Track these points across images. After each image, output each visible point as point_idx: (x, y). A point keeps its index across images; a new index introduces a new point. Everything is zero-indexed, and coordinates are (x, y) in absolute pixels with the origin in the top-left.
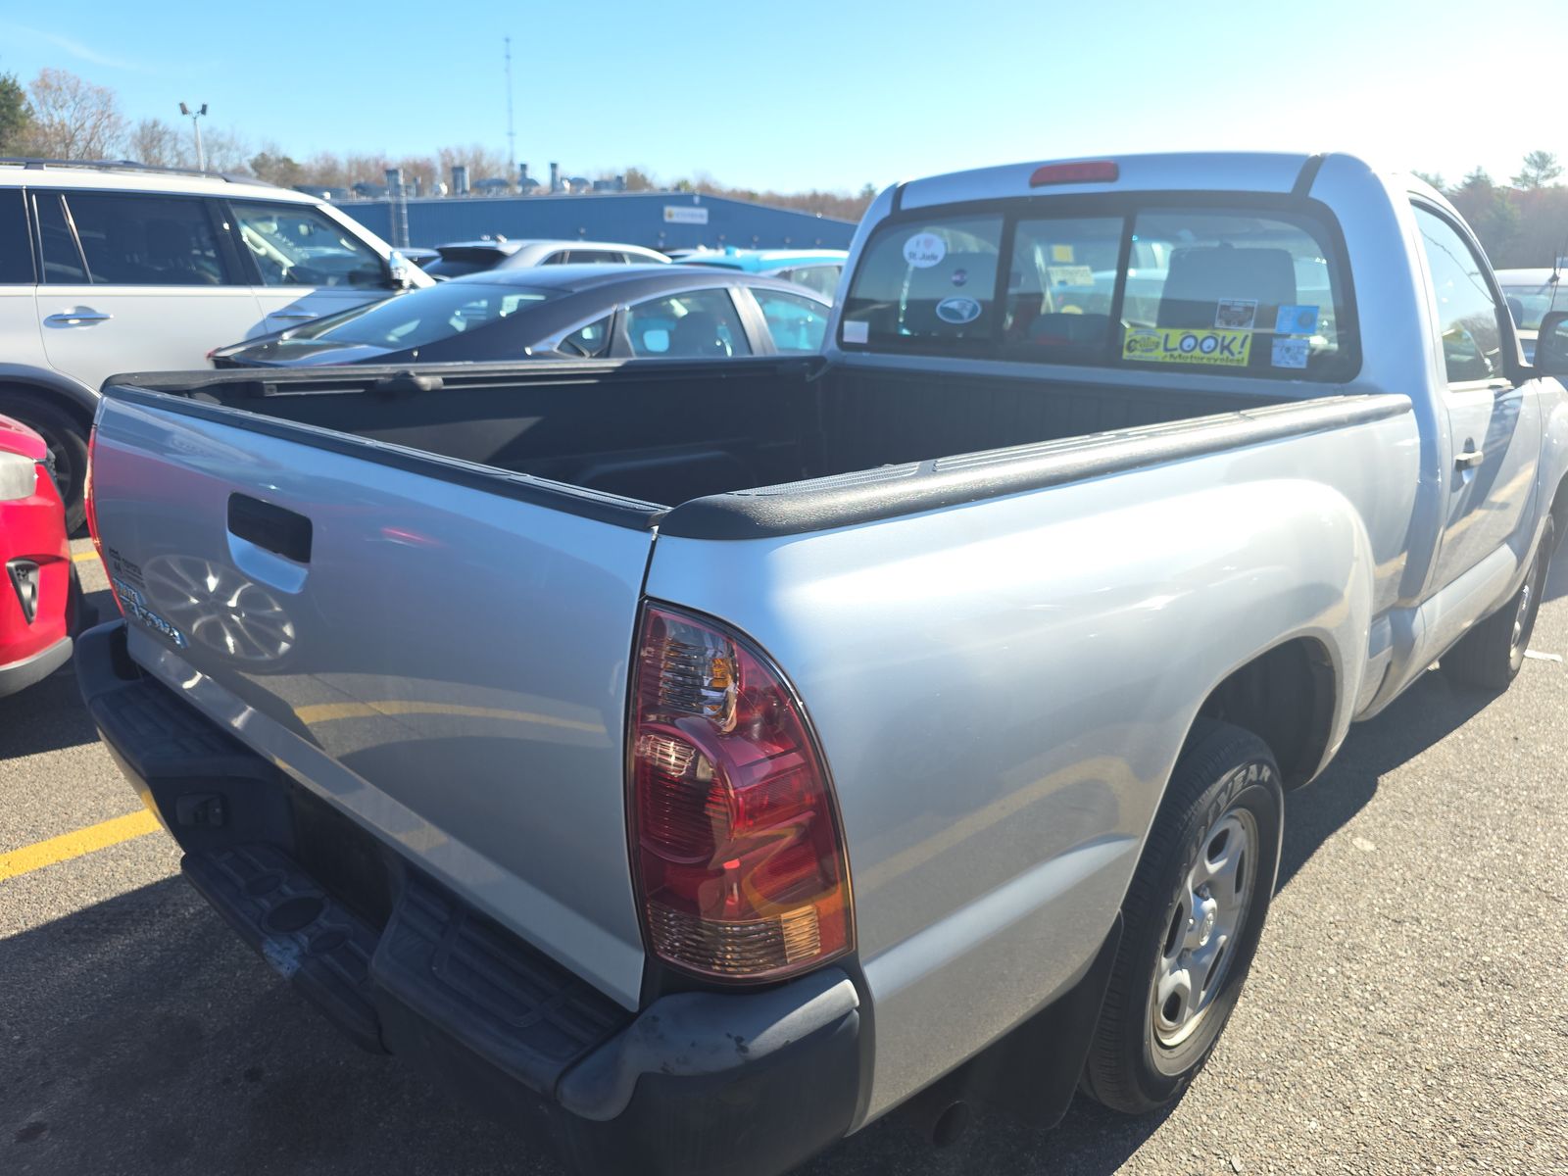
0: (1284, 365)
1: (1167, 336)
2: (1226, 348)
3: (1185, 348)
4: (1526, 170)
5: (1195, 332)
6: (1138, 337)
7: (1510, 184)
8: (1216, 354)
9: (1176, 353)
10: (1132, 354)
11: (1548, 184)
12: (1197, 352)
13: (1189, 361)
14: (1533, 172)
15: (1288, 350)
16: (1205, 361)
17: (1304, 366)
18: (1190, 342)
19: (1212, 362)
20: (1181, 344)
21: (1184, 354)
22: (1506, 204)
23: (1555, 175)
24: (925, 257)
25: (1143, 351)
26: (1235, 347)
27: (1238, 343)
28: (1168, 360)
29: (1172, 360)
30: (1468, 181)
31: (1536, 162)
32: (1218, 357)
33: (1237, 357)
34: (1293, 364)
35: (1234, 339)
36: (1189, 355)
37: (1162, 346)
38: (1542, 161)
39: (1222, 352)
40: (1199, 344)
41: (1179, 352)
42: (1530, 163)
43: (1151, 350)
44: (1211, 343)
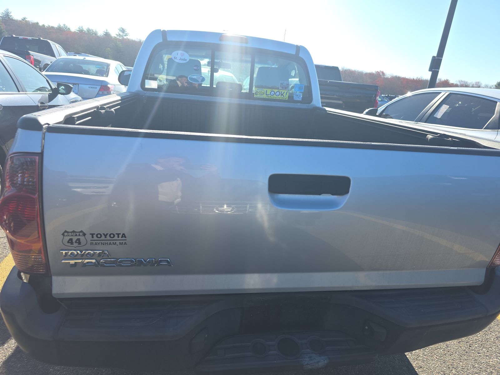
0: (296, 100)
1: (267, 91)
2: (282, 95)
3: (272, 94)
4: (119, 32)
5: (274, 90)
6: (258, 91)
7: (116, 36)
8: (280, 96)
9: (269, 96)
10: (257, 96)
11: (125, 37)
12: (275, 96)
13: (273, 98)
14: (121, 34)
15: (297, 95)
16: (277, 98)
17: (301, 100)
18: (273, 93)
19: (279, 98)
20: (271, 93)
21: (271, 96)
22: (118, 42)
23: (127, 36)
24: (181, 59)
25: (260, 95)
26: (284, 94)
27: (285, 93)
28: (267, 98)
29: (268, 98)
30: (104, 33)
31: (122, 31)
32: (280, 97)
33: (285, 97)
34: (298, 99)
35: (284, 92)
36: (273, 96)
37: (265, 93)
38: (123, 30)
39: (281, 96)
40: (275, 93)
41: (270, 95)
42: (120, 31)
43: (262, 95)
44: (278, 93)
